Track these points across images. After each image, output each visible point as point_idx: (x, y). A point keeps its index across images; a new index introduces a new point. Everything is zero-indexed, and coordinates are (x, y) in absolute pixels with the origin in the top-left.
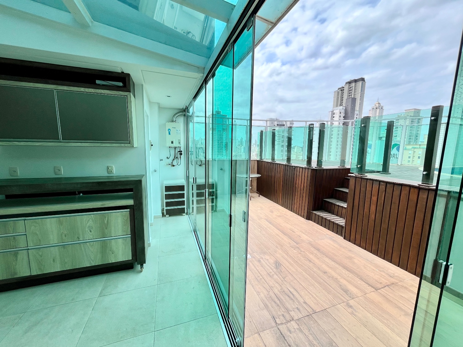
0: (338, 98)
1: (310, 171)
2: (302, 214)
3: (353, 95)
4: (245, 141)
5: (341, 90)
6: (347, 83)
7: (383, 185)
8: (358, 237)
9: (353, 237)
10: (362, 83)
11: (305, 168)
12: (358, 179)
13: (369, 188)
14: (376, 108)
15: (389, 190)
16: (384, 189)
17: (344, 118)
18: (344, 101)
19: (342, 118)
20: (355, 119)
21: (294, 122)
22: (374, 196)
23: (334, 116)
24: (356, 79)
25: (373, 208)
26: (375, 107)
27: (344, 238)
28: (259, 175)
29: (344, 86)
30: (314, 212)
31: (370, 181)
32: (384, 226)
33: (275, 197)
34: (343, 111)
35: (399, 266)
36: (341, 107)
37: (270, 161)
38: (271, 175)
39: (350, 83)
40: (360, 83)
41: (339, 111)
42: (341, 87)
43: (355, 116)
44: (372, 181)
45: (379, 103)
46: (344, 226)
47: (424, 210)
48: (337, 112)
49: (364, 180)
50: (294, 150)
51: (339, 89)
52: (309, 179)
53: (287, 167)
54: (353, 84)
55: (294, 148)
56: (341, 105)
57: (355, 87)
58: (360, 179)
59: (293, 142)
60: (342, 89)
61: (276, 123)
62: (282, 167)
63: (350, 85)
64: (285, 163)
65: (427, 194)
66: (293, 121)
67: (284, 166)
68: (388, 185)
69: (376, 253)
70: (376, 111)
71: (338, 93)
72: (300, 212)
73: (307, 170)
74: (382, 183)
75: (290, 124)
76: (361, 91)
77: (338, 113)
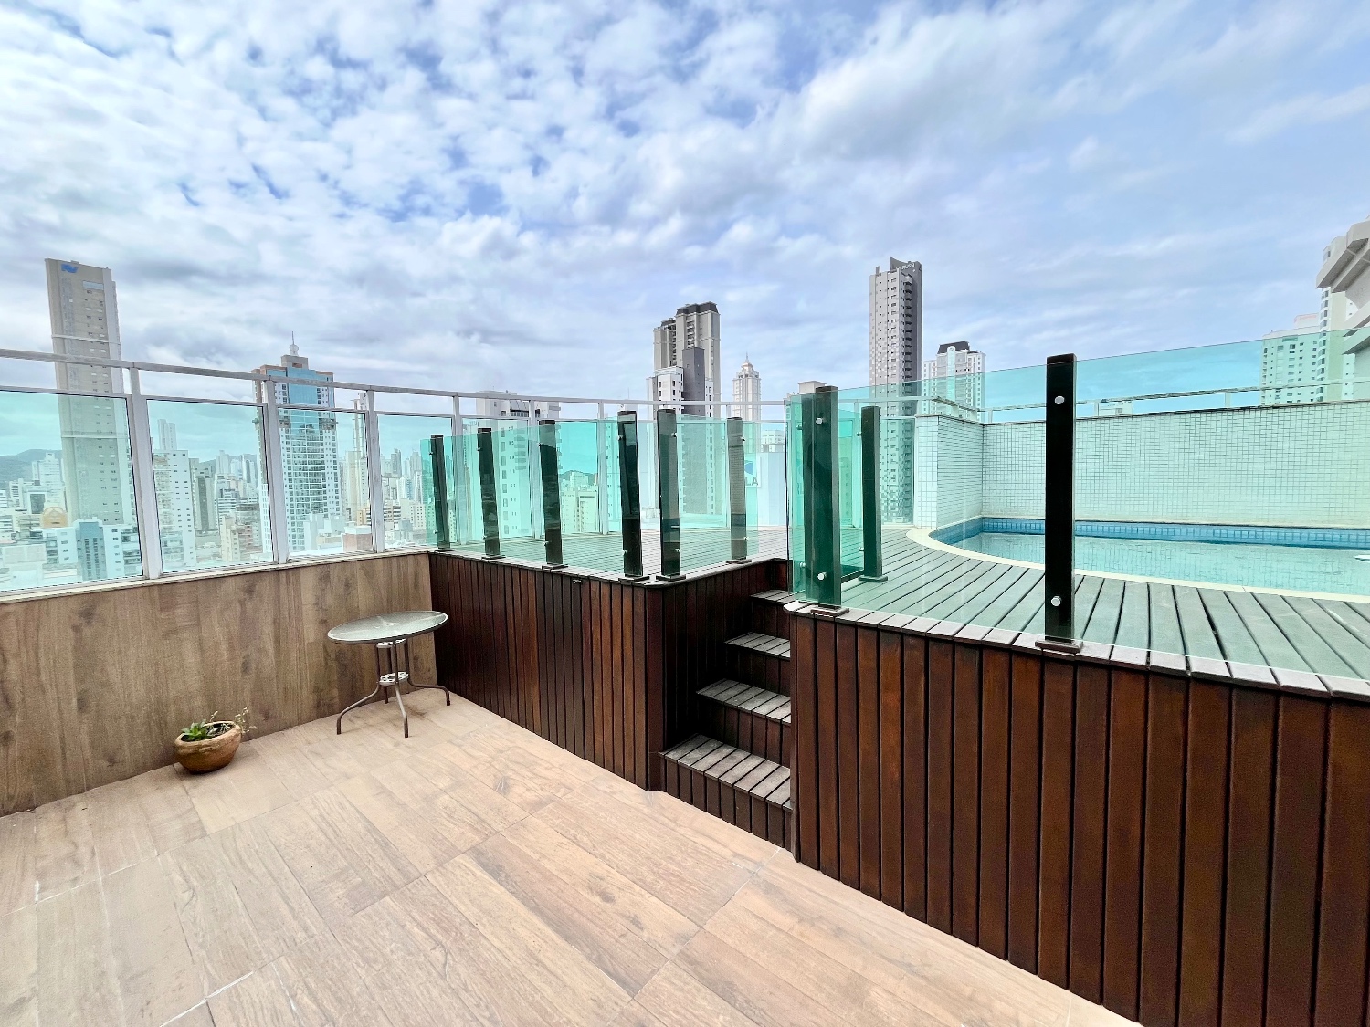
0: (664, 346)
1: (640, 594)
2: (629, 768)
3: (696, 343)
4: (408, 462)
5: (669, 328)
6: (679, 311)
7: (913, 647)
8: (848, 851)
9: (828, 853)
10: (712, 314)
11: (620, 583)
12: (824, 625)
13: (865, 661)
14: (747, 376)
15: (939, 665)
16: (923, 664)
17: (682, 397)
18: (679, 355)
19: (679, 395)
20: (707, 398)
21: (560, 404)
22: (887, 689)
23: (659, 389)
24: (699, 303)
25: (890, 737)
26: (743, 374)
27: (799, 858)
28: (442, 618)
29: (674, 319)
30: (672, 755)
31: (867, 632)
32: (938, 804)
33: (514, 701)
34: (679, 379)
35: (1005, 958)
36: (674, 369)
37: (479, 554)
38: (489, 607)
39: (686, 311)
40: (708, 316)
41: (670, 377)
42: (667, 319)
43: (707, 393)
44: (875, 633)
45: (750, 365)
46: (787, 805)
47: (1068, 739)
48: (665, 379)
49: (845, 628)
50: (566, 482)
51: (664, 323)
52: (640, 626)
53: (549, 579)
54: (694, 317)
55: (567, 476)
56: (673, 363)
57: (699, 322)
58: (833, 625)
59: (561, 461)
60: (670, 325)
61: (507, 406)
62: (531, 581)
63: (687, 318)
64: (539, 562)
65: (1070, 679)
66: (557, 400)
67: (539, 578)
68: (933, 648)
69: (919, 912)
70: (746, 382)
71: (663, 333)
72: (619, 761)
73: (627, 591)
74: (912, 641)
75: (550, 408)
76: (713, 335)
77: (669, 383)
